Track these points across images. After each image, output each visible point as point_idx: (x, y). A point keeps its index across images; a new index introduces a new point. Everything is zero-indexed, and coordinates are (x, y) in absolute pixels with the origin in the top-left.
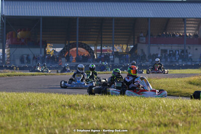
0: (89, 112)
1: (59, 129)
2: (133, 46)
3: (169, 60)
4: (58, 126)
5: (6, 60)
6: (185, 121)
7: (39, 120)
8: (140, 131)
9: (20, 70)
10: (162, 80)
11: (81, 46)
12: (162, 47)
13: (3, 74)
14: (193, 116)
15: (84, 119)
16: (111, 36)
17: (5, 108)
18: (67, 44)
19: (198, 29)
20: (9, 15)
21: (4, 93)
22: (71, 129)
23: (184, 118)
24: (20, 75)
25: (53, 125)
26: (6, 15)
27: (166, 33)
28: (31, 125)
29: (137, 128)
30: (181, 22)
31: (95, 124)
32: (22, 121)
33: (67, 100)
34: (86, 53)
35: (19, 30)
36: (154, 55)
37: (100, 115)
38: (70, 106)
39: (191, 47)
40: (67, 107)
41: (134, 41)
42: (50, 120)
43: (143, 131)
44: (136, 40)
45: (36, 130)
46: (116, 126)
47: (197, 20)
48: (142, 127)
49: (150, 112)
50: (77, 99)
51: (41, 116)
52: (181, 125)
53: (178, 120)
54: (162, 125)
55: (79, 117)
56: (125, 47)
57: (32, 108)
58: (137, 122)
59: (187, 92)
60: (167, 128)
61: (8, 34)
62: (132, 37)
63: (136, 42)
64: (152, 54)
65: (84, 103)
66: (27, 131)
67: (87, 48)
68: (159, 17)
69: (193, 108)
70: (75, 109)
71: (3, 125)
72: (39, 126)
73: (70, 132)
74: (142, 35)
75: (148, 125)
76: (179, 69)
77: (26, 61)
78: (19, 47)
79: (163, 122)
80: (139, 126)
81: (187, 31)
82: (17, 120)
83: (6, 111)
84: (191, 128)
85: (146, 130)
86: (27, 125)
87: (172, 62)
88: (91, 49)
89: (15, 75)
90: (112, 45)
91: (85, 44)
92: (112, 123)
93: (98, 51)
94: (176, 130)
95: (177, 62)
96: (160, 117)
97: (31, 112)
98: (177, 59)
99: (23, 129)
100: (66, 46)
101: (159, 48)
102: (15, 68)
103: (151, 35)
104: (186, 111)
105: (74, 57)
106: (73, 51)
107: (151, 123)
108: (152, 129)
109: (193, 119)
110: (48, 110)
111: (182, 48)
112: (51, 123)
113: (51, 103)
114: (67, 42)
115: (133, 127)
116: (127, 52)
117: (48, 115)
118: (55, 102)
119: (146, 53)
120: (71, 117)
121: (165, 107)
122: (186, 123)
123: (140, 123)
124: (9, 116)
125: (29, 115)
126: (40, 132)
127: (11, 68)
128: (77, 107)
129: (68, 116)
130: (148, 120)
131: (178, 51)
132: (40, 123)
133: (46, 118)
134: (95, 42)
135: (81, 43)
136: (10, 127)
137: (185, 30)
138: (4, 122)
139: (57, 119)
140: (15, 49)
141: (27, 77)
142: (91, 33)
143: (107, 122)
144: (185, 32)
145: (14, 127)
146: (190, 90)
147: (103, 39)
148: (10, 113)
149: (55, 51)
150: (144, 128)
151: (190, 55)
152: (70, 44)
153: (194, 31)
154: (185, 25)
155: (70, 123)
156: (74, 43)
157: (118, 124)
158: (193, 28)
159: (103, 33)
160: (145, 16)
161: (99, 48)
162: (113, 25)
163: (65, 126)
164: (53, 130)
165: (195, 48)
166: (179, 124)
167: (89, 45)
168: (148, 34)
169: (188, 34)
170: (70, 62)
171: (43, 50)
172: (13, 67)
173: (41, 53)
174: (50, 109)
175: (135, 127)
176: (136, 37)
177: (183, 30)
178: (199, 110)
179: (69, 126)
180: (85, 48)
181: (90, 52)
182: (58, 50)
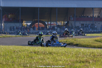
0: (45, 55)
1: (30, 64)
2: (67, 22)
3: (85, 29)
4: (29, 63)
5: (2, 29)
6: (93, 60)
7: (19, 60)
8: (70, 65)
9: (9, 34)
10: (82, 39)
11: (41, 22)
12: (82, 23)
13: (1, 36)
14: (97, 57)
15: (42, 59)
16: (56, 17)
17: (2, 54)
18: (33, 21)
19: (100, 13)
20: (4, 6)
21: (2, 46)
22: (35, 64)
23: (93, 59)
24: (9, 37)
25: (26, 62)
26: (2, 6)
27: (84, 15)
28: (15, 62)
29: (69, 64)
30: (91, 10)
31: (47, 62)
32: (10, 60)
33: (33, 50)
34: (43, 26)
35: (10, 14)
36: (77, 26)
37: (50, 57)
38: (35, 53)
39: (96, 23)
40: (33, 53)
41: (67, 19)
42: (25, 60)
43: (72, 65)
44: (68, 19)
45: (18, 64)
46: (58, 62)
47: (99, 8)
48: (72, 63)
49: (75, 56)
50: (38, 49)
51: (20, 58)
52: (91, 62)
53: (89, 60)
54: (81, 62)
55: (40, 58)
56: (63, 22)
57: (16, 54)
58: (69, 61)
59: (95, 45)
60: (84, 63)
61: (3, 16)
62: (66, 17)
63: (68, 20)
64: (76, 26)
65: (42, 51)
66: (13, 65)
67: (43, 23)
68: (80, 7)
69: (97, 53)
70: (38, 54)
71: (1, 62)
72: (19, 63)
73: (35, 66)
74: (71, 16)
75: (75, 62)
76: (90, 34)
77: (12, 30)
78: (9, 23)
79: (82, 60)
80: (70, 62)
81: (94, 14)
82: (8, 59)
83: (2, 55)
84: (96, 64)
85: (74, 65)
86: (13, 62)
87: (86, 30)
88: (46, 24)
89: (7, 37)
90: (56, 21)
91: (42, 21)
92: (56, 61)
93: (49, 24)
94: (88, 64)
95: (89, 30)
96: (80, 58)
97: (15, 55)
98: (89, 28)
99: (11, 64)
100: (33, 22)
101: (80, 23)
102: (7, 33)
103: (76, 17)
104: (94, 55)
105: (37, 28)
106: (36, 24)
107: (76, 61)
108: (76, 64)
109: (97, 59)
110: (24, 55)
111: (92, 23)
112: (25, 61)
113: (25, 51)
114: (34, 20)
115: (67, 63)
116: (64, 25)
117: (24, 57)
118: (27, 51)
119: (73, 26)
120: (35, 58)
121: (83, 53)
122: (94, 61)
123: (70, 61)
124: (4, 58)
125: (14, 57)
126: (20, 66)
127: (5, 33)
128: (38, 53)
129: (34, 58)
130: (74, 60)
131: (90, 24)
132: (20, 61)
133: (23, 58)
134: (48, 20)
135: (41, 21)
136: (4, 63)
137: (93, 14)
138: (2, 61)
139: (28, 59)
140: (7, 24)
141: (13, 38)
142: (45, 15)
143: (54, 61)
144: (93, 15)
145: (7, 63)
146: (95, 44)
147: (52, 19)
148: (5, 56)
149: (27, 24)
150: (73, 64)
151: (96, 27)
152: (35, 21)
153: (98, 15)
154: (93, 12)
155: (35, 61)
156: (37, 21)
157: (59, 61)
158: (97, 13)
159: (52, 16)
160: (73, 7)
161: (49, 23)
162: (57, 11)
163: (32, 63)
164: (26, 64)
165: (98, 23)
166: (90, 61)
167: (44, 21)
168: (74, 16)
169: (95, 16)
170: (35, 30)
171: (21, 24)
172: (6, 32)
173: (20, 26)
174: (25, 54)
175: (68, 63)
176: (68, 17)
177: (92, 14)
178: (100, 55)
179: (34, 63)
180: (42, 23)
181: (45, 25)
182: (29, 24)
